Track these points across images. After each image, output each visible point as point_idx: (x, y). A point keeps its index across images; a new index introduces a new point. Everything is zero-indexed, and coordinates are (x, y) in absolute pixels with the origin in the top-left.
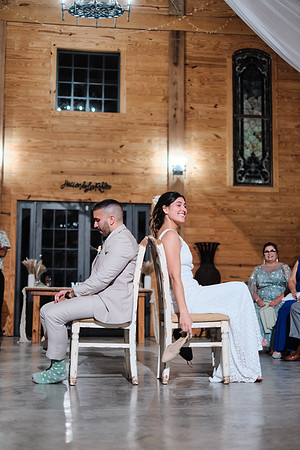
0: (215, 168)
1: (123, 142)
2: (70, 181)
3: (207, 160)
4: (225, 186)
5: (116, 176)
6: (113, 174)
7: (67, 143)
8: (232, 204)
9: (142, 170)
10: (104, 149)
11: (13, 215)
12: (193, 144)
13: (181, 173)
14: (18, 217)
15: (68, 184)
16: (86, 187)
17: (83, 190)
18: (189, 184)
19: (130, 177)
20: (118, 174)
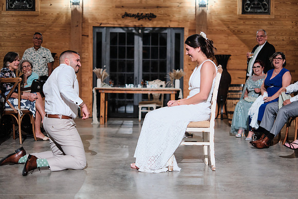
0: (229, 2)
4: (236, 14)
5: (160, 9)
6: (157, 7)
8: (241, 27)
9: (178, 4)
11: (91, 37)
13: (205, 6)
14: (94, 38)
17: (137, 19)
18: (210, 14)
19: (169, 9)
20: (161, 7)
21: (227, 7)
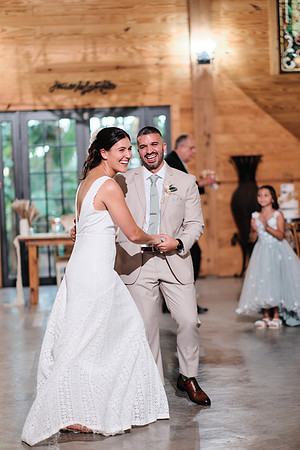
0: (254, 51)
1: (129, 24)
2: (62, 80)
3: (243, 41)
4: (268, 74)
5: (123, 71)
6: (118, 68)
7: (55, 29)
8: (279, 99)
9: (156, 60)
10: (104, 36)
12: (224, 20)
13: (208, 62)
15: (59, 86)
16: (83, 89)
17: (79, 92)
18: (219, 76)
19: (140, 71)
20: (123, 68)
21: (252, 62)
